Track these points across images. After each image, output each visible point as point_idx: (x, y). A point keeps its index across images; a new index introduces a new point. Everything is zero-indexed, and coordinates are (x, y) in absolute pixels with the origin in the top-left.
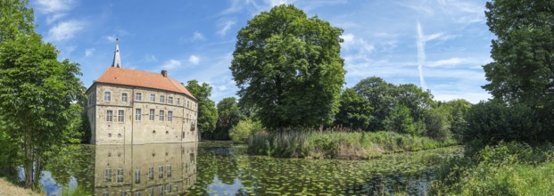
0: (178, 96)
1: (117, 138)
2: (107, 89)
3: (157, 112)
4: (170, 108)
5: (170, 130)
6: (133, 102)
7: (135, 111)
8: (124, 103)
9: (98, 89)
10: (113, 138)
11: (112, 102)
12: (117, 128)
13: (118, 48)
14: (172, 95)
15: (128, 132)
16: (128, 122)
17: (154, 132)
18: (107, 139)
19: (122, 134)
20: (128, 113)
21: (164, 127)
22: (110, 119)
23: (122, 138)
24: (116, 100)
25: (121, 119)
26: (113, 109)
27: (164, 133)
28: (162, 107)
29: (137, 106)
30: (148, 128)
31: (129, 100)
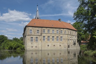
0: (65, 30)
1: (35, 48)
2: (31, 28)
3: (55, 37)
4: (61, 35)
5: (62, 45)
6: (41, 34)
7: (43, 37)
8: (38, 34)
9: (27, 29)
10: (33, 48)
11: (33, 33)
12: (35, 44)
13: (38, 10)
14: (62, 30)
15: (40, 46)
16: (40, 42)
17: (54, 45)
18: (31, 48)
19: (37, 46)
20: (39, 38)
21: (59, 43)
22: (32, 40)
23: (37, 48)
24: (35, 33)
25: (37, 40)
26: (33, 37)
27: (59, 46)
28: (57, 35)
29: (43, 35)
30: (51, 44)
31: (40, 33)
